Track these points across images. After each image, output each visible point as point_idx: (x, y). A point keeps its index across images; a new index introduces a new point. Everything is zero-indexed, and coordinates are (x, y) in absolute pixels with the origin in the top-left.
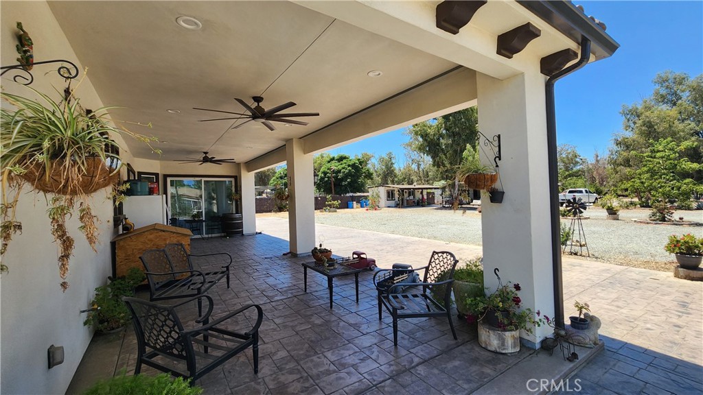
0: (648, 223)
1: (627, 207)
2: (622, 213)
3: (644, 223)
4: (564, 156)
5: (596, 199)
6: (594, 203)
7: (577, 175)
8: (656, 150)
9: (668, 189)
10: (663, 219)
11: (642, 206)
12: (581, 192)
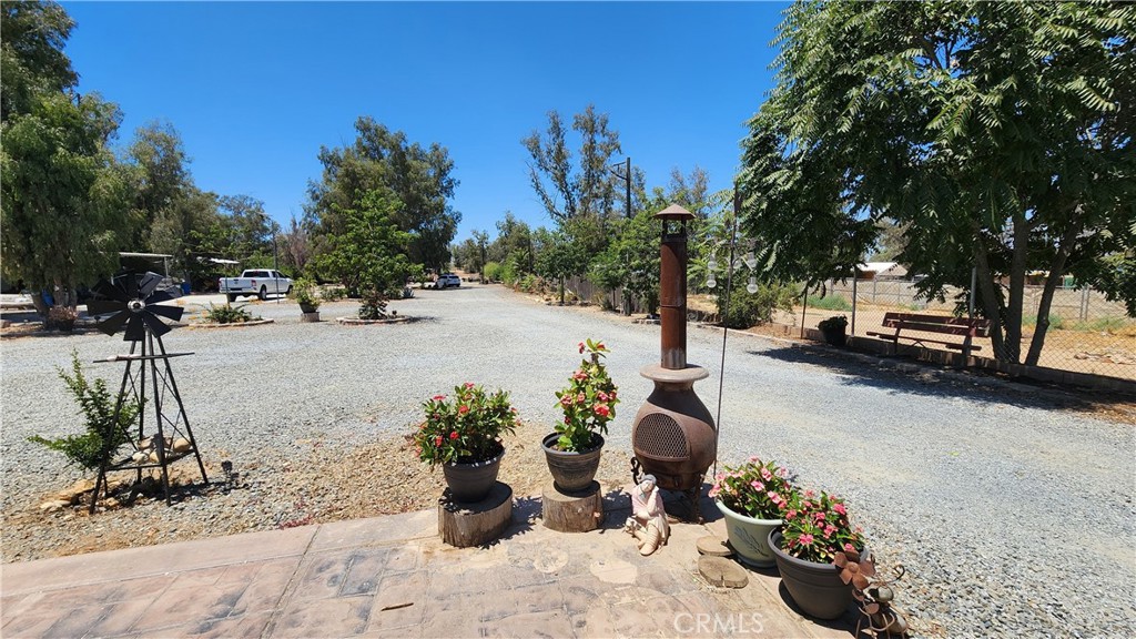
0: (357, 324)
1: (331, 297)
2: (325, 309)
3: (352, 323)
4: (244, 216)
5: (291, 287)
6: (287, 293)
7: (268, 249)
8: (363, 205)
9: (379, 268)
10: (376, 316)
11: (350, 297)
12: (266, 274)
